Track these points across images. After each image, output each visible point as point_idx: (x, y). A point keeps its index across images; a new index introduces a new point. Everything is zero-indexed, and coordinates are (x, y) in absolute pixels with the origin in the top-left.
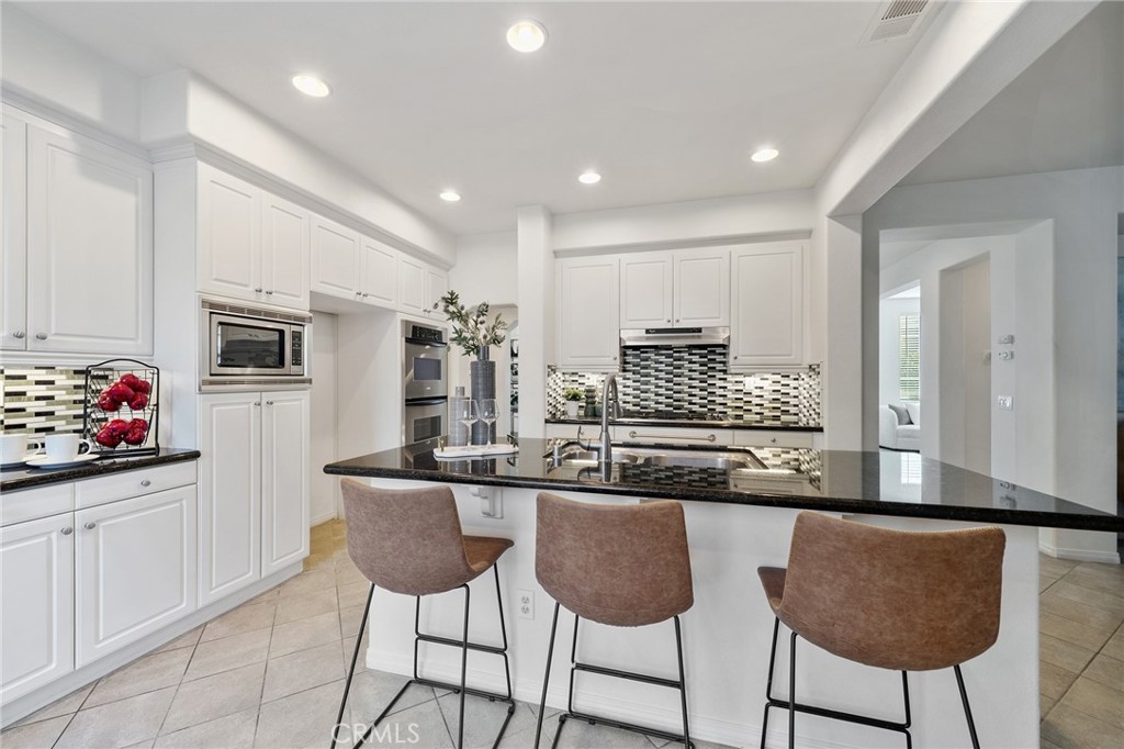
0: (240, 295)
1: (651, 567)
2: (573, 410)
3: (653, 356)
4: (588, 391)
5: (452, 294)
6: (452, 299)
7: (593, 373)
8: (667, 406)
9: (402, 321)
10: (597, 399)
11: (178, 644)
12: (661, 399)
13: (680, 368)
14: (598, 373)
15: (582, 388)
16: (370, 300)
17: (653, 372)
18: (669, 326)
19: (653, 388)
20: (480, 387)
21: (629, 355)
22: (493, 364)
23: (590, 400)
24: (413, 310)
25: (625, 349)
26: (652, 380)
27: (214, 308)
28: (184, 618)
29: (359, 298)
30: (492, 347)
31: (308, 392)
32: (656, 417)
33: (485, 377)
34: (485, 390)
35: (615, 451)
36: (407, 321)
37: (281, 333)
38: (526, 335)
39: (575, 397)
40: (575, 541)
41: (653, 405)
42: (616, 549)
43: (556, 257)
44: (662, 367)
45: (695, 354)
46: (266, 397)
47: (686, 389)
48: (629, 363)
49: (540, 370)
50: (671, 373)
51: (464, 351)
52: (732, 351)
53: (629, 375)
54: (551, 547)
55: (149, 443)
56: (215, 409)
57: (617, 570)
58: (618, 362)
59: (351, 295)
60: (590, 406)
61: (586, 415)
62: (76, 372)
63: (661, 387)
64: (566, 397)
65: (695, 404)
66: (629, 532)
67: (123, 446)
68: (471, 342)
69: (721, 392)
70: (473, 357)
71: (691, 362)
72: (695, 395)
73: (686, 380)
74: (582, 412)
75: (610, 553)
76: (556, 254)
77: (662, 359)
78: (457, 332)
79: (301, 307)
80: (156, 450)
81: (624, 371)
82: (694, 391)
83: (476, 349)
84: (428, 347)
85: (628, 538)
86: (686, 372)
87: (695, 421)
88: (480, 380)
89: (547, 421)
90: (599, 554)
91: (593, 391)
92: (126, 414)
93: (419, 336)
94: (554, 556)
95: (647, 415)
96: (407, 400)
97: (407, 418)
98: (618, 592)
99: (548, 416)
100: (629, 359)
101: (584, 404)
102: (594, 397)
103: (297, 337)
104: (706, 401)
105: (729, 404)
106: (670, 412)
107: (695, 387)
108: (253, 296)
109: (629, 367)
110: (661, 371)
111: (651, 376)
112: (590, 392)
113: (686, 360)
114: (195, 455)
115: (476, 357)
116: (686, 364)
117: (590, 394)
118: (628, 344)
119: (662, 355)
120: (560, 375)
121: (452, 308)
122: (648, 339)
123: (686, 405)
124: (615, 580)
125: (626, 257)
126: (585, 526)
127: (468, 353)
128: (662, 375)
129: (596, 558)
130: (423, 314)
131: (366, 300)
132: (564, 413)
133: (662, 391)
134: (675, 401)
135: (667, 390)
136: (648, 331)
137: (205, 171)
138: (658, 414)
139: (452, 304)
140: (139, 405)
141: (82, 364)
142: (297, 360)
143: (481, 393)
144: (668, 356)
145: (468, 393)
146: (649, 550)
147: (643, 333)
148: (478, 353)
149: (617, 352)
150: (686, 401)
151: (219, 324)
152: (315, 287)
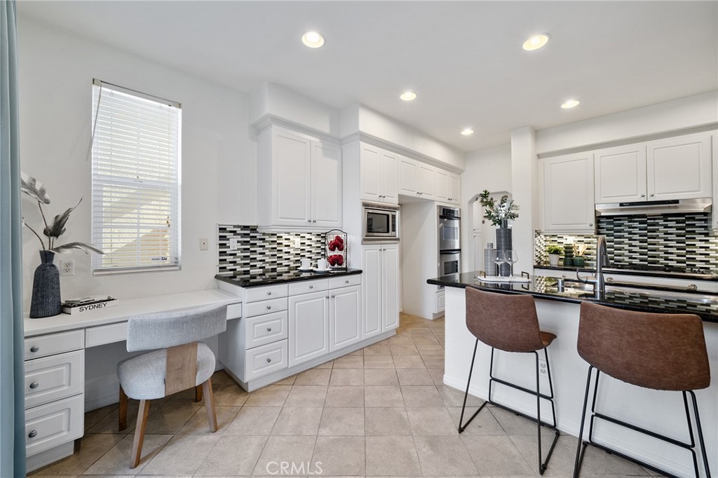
0: (374, 199)
1: (673, 353)
2: (554, 260)
3: (626, 223)
4: (566, 248)
5: (486, 192)
6: (485, 195)
7: (570, 235)
8: (641, 261)
9: (438, 206)
10: (574, 254)
11: (356, 353)
12: (635, 255)
13: (654, 232)
14: (574, 235)
15: (562, 246)
16: (423, 196)
17: (626, 235)
18: (644, 200)
19: (626, 247)
20: (503, 243)
21: (603, 222)
22: (510, 230)
23: (568, 254)
24: (442, 199)
25: (599, 219)
26: (626, 240)
27: (366, 205)
28: (358, 343)
29: (418, 196)
30: (509, 220)
31: (398, 245)
32: (630, 269)
33: (505, 237)
34: (506, 245)
35: (607, 288)
36: (440, 206)
37: (388, 215)
38: (524, 212)
39: (556, 252)
40: (611, 330)
41: (626, 259)
42: (644, 338)
43: (539, 158)
44: (636, 231)
45: (671, 221)
46: (383, 247)
47: (662, 248)
48: (603, 228)
49: (529, 233)
50: (645, 236)
51: (492, 223)
52: (715, 218)
54: (592, 333)
55: (344, 266)
56: (367, 252)
57: (644, 351)
58: (594, 227)
59: (414, 194)
60: (568, 258)
61: (565, 264)
62: (318, 235)
63: (635, 246)
64: (549, 251)
65: (671, 260)
66: (655, 329)
67: (336, 266)
68: (497, 218)
69: (702, 251)
70: (498, 227)
71: (666, 227)
72: (671, 253)
73: (661, 241)
74: (562, 263)
75: (638, 340)
76: (539, 156)
77: (636, 224)
78: (488, 213)
79: (394, 202)
80: (346, 269)
81: (598, 233)
82: (671, 250)
83: (500, 222)
84: (446, 220)
85: (654, 333)
86: (661, 235)
87: (672, 273)
88: (503, 240)
89: (535, 267)
90: (630, 340)
91: (572, 248)
92: (337, 252)
93: (447, 214)
94: (594, 338)
95: (622, 267)
96: (441, 251)
97: (441, 260)
98: (645, 364)
99: (536, 264)
100: (604, 225)
101: (563, 257)
102: (572, 252)
103: (394, 217)
104: (684, 258)
105: (713, 261)
106: (646, 265)
107: (671, 247)
108: (378, 199)
109: (603, 231)
110: (635, 234)
111: (625, 238)
112: (569, 249)
113: (662, 225)
114: (360, 272)
115: (499, 226)
116: (662, 229)
117: (568, 250)
118: (602, 214)
119: (636, 222)
120: (543, 237)
121: (485, 200)
122: (621, 210)
123: (662, 261)
124: (642, 357)
125: (598, 152)
126: (619, 322)
127: (495, 224)
128: (636, 237)
129: (628, 342)
130: (447, 201)
131: (421, 196)
132: (545, 262)
133: (636, 249)
134: (649, 257)
135: (641, 248)
136: (621, 205)
137: (363, 145)
138: (632, 266)
139: (485, 197)
140: (341, 249)
141: (319, 232)
142: (394, 230)
143: (503, 247)
144: (641, 223)
145: (495, 247)
146: (671, 342)
147: (618, 207)
148: (500, 224)
149: (593, 221)
150: (662, 257)
151: (368, 213)
152: (400, 192)
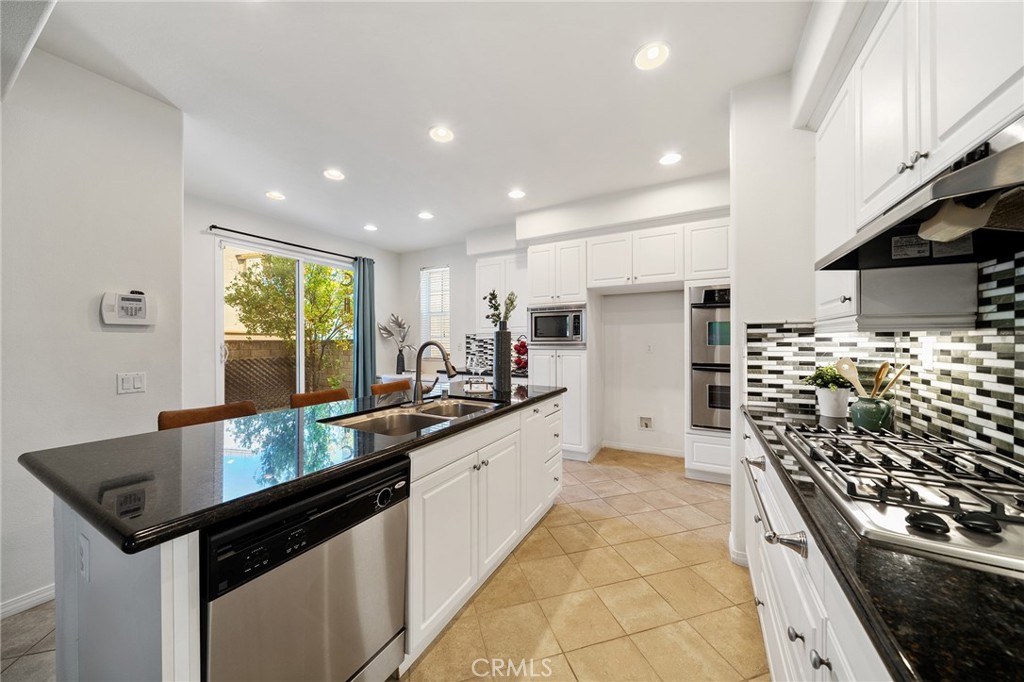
0: (544, 302)
27: (533, 310)
29: (630, 282)
36: (698, 287)
46: (560, 353)
53: (989, 336)
79: (578, 299)
96: (694, 365)
103: (578, 317)
108: (551, 300)
131: (637, 282)
142: (577, 333)
151: (536, 318)
152: (590, 286)
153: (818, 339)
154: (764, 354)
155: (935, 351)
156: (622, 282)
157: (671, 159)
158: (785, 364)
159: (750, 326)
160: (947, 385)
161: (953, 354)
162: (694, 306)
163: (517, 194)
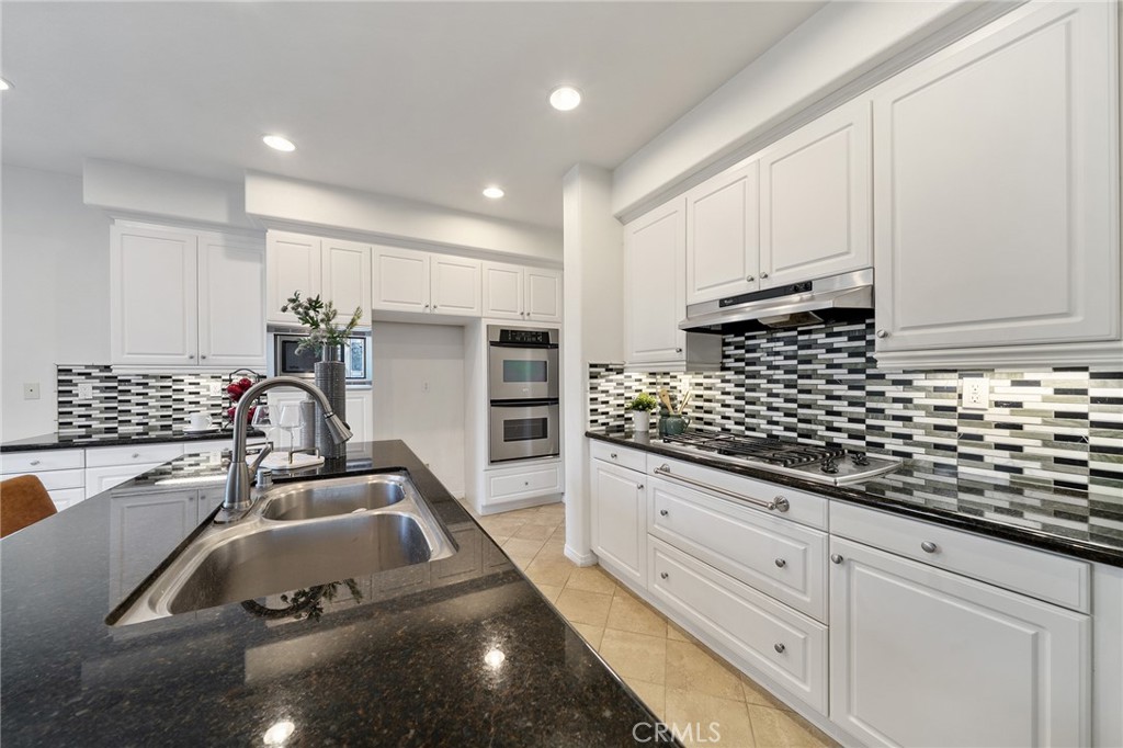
2: (639, 423)
3: (763, 343)
8: (786, 429)
12: (778, 416)
13: (809, 362)
16: (443, 311)
17: (763, 370)
19: (763, 397)
26: (763, 383)
29: (428, 311)
44: (779, 361)
45: (839, 334)
48: (729, 357)
50: (794, 372)
52: (881, 322)
53: (729, 375)
63: (777, 395)
65: (839, 430)
69: (898, 409)
71: (831, 350)
72: (839, 414)
73: (821, 384)
76: (622, 219)
77: (779, 347)
81: (724, 369)
82: (838, 406)
86: (822, 369)
93: (512, 339)
96: (493, 402)
97: (492, 417)
104: (862, 427)
105: (919, 436)
107: (839, 398)
109: (730, 363)
110: (777, 368)
111: (761, 377)
113: (822, 346)
116: (822, 354)
119: (778, 340)
122: (723, 315)
123: (821, 430)
128: (779, 375)
130: (520, 317)
131: (436, 311)
133: (778, 403)
134: (800, 421)
135: (786, 401)
136: (722, 303)
144: (787, 342)
147: (717, 308)
150: (821, 423)
151: (284, 342)
152: (377, 306)
153: (626, 377)
154: (599, 388)
155: (691, 384)
156: (419, 309)
157: (493, 192)
158: (610, 396)
159: (592, 366)
160: (700, 404)
161: (705, 385)
162: (493, 344)
163: (279, 143)
